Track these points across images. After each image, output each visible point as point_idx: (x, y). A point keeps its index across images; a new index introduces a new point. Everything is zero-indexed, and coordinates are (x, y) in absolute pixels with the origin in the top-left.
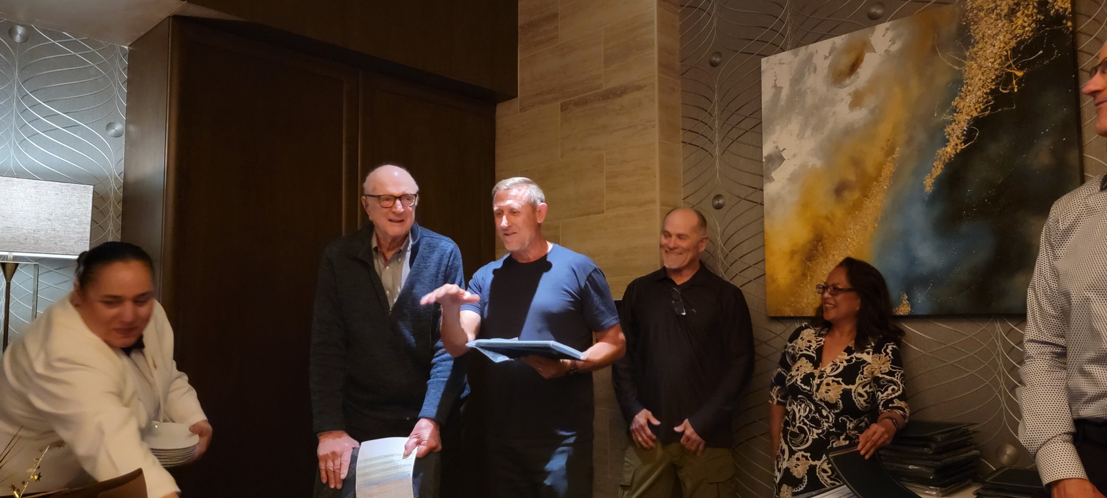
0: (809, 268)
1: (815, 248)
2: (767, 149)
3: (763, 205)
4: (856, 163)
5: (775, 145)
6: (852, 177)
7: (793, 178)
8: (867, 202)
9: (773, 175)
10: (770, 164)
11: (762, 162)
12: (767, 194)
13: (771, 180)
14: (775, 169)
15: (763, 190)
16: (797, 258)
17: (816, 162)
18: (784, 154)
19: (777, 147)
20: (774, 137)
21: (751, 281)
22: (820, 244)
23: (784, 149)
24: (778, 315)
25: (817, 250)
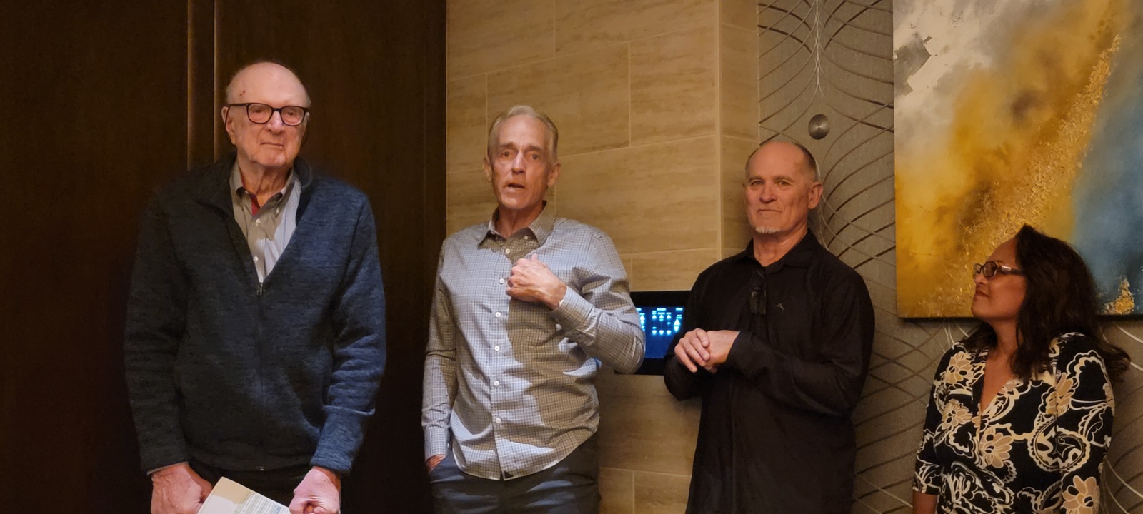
0: (967, 237)
1: (979, 204)
2: (901, 38)
3: (893, 132)
4: (1048, 61)
5: (913, 31)
6: (1039, 84)
7: (943, 87)
8: (1066, 127)
9: (911, 81)
10: (905, 63)
11: (892, 60)
12: (900, 114)
13: (906, 89)
14: (913, 72)
15: (892, 107)
16: (948, 219)
17: (983, 61)
18: (929, 47)
19: (916, 35)
20: (912, 18)
21: (872, 259)
22: (987, 196)
23: (929, 38)
24: (916, 315)
25: (981, 207)
